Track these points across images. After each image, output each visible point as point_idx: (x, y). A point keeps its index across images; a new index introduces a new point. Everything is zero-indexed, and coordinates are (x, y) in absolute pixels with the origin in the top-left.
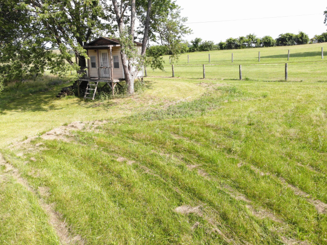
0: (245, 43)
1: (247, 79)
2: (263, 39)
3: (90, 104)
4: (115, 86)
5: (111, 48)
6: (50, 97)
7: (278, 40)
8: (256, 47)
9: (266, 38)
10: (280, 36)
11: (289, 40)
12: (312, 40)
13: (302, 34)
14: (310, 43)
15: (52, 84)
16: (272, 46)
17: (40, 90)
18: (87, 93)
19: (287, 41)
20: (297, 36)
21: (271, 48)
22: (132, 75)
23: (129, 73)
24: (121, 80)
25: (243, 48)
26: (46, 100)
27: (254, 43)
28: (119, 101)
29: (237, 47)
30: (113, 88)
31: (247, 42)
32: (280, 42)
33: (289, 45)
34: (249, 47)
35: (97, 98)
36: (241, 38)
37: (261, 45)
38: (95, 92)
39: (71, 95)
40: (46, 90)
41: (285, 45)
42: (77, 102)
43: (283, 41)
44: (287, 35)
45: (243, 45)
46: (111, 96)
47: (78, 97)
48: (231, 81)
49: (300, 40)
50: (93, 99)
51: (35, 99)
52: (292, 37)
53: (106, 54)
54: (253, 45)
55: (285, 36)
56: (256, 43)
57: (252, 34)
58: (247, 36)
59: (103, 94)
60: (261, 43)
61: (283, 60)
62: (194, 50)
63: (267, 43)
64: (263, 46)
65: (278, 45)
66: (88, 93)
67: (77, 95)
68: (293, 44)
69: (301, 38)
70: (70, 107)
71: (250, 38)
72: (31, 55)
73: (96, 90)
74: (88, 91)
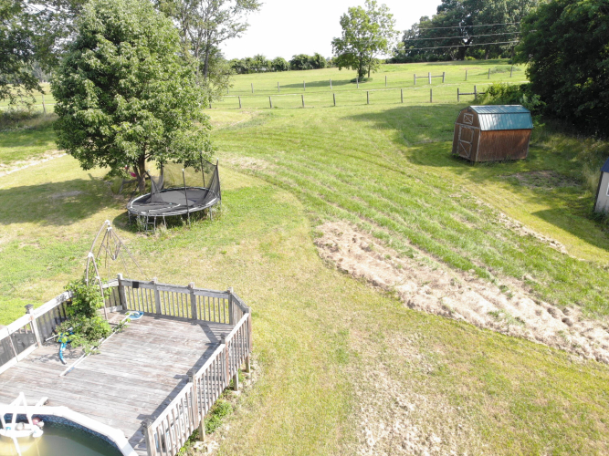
1: (276, 108)
2: (275, 61)
7: (292, 62)
8: (266, 71)
9: (278, 60)
11: (304, 63)
12: (329, 63)
13: (318, 56)
14: (327, 67)
16: (286, 70)
19: (302, 65)
20: (312, 58)
21: (285, 72)
25: (252, 72)
27: (264, 66)
29: (244, 71)
31: (256, 65)
32: (295, 65)
33: (305, 69)
34: (260, 71)
36: (248, 60)
37: (273, 69)
41: (301, 69)
43: (298, 64)
44: (301, 56)
45: (251, 68)
52: (307, 59)
54: (264, 69)
55: (300, 58)
56: (267, 66)
57: (260, 55)
58: (256, 57)
60: (272, 67)
61: (300, 90)
63: (279, 66)
64: (275, 71)
65: (293, 69)
68: (309, 68)
69: (317, 61)
71: (258, 59)
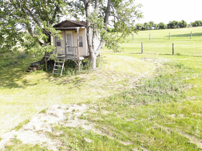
0: (148, 27)
1: (178, 54)
2: (159, 24)
3: (60, 80)
4: (80, 63)
5: (78, 30)
6: (20, 71)
7: (168, 25)
8: (155, 29)
9: (161, 23)
10: (170, 23)
11: (175, 25)
12: (189, 25)
13: (183, 21)
14: (188, 27)
15: (20, 58)
16: (165, 29)
17: (11, 64)
18: (54, 69)
19: (174, 26)
20: (180, 23)
21: (164, 30)
22: (95, 53)
23: (93, 52)
24: (86, 57)
25: (147, 30)
26: (18, 74)
27: (153, 27)
28: (85, 77)
29: (143, 29)
30: (80, 65)
31: (149, 26)
32: (170, 26)
33: (175, 28)
34: (151, 29)
35: (65, 73)
36: (146, 24)
37: (158, 28)
38: (62, 68)
39: (39, 70)
40: (16, 63)
41: (172, 28)
42: (46, 77)
44: (174, 22)
45: (147, 28)
46: (77, 71)
47: (46, 72)
48: (165, 55)
49: (182, 25)
50: (61, 74)
51: (7, 73)
52: (177, 23)
53: (71, 34)
54: (153, 28)
55: (173, 22)
56: (155, 26)
57: (152, 21)
58: (149, 22)
59: (70, 70)
60: (158, 27)
62: (115, 31)
63: (161, 27)
64: (159, 29)
65: (168, 28)
66: (56, 69)
67: (44, 70)
68: (177, 28)
69: (183, 24)
70: (41, 83)
71: (151, 23)
72: (3, 36)
73: (63, 66)
74: (56, 67)
